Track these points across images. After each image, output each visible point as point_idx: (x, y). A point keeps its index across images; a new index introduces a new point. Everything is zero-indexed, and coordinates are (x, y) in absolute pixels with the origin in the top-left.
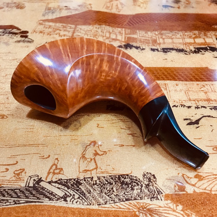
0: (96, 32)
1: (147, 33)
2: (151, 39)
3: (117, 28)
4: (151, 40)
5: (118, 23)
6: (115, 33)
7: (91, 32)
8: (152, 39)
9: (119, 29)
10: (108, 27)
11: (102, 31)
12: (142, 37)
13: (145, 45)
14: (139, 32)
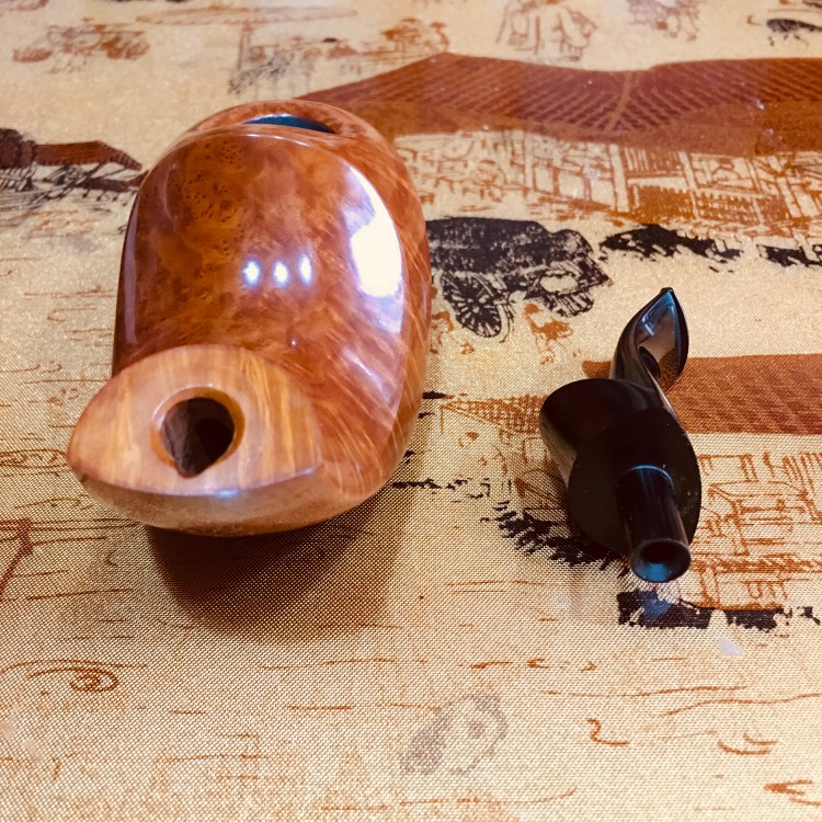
0: (486, 166)
1: (728, 166)
2: (755, 196)
3: (581, 145)
4: (755, 204)
5: (581, 116)
6: (578, 169)
7: (466, 166)
8: (761, 197)
9: (596, 149)
10: (539, 138)
11: (512, 163)
12: (711, 184)
13: (735, 230)
14: (690, 159)
